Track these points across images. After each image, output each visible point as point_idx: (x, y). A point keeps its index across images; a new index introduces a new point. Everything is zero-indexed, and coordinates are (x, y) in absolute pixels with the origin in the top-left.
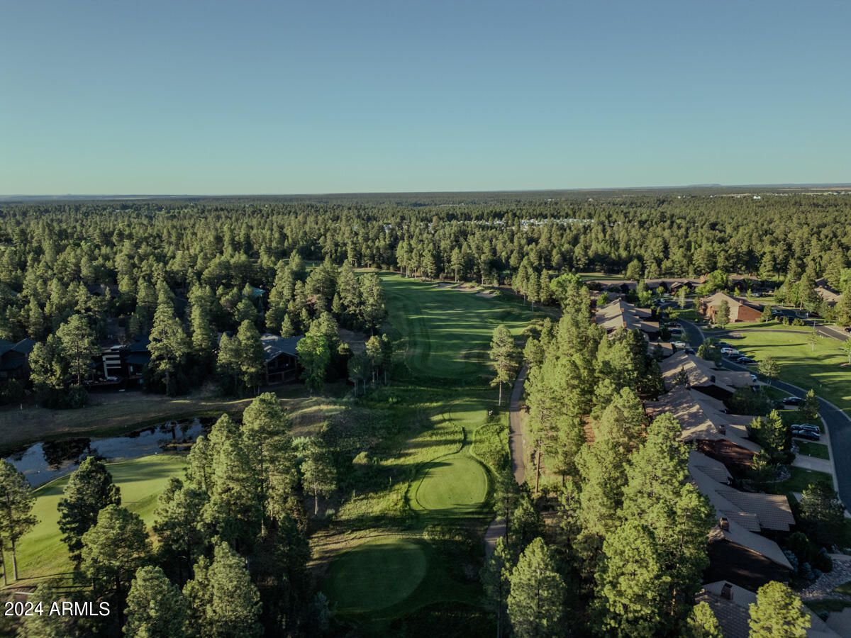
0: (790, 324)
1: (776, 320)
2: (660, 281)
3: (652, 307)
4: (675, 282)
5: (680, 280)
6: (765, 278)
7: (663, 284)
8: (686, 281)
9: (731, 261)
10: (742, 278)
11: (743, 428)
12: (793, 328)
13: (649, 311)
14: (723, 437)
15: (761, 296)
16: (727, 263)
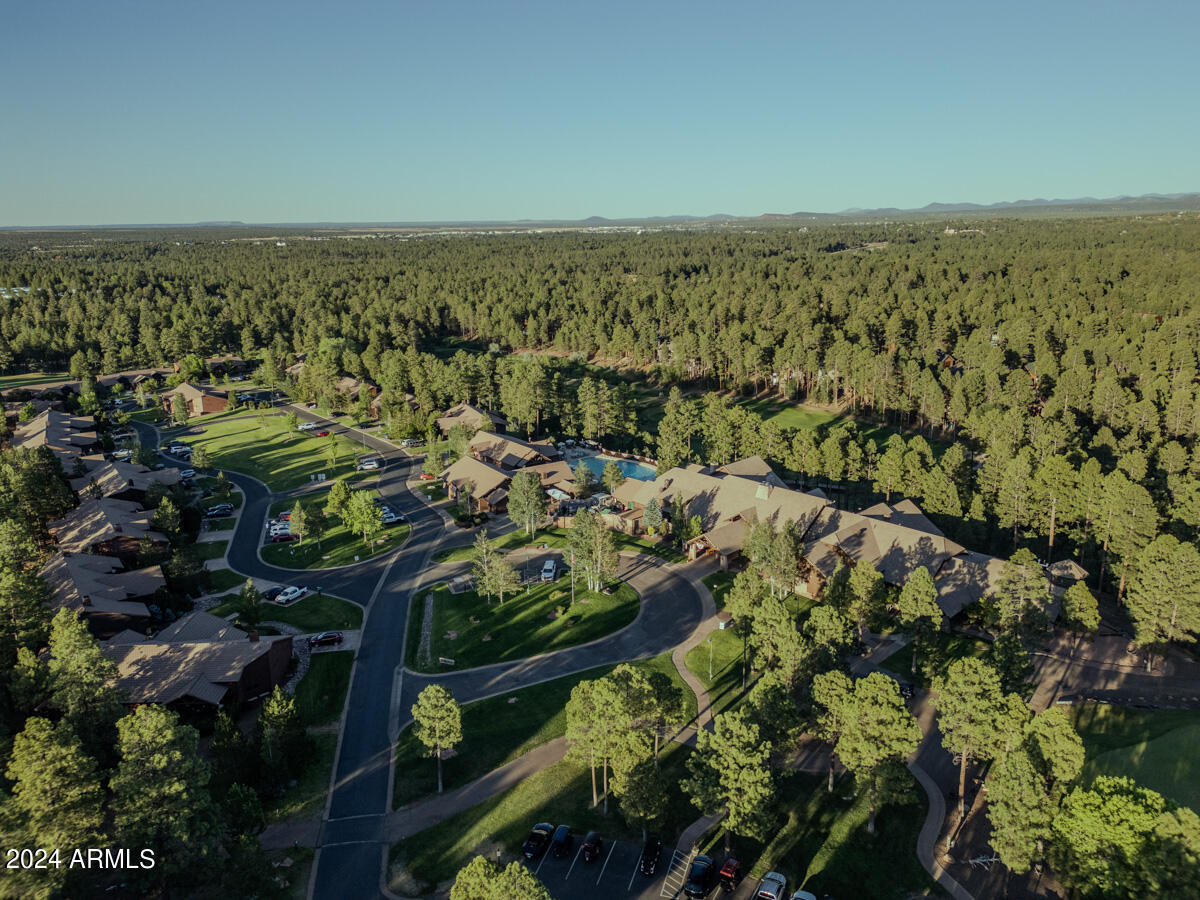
0: (256, 408)
1: (244, 407)
2: (118, 375)
3: (96, 413)
4: (139, 374)
5: (146, 372)
6: (248, 357)
7: (123, 380)
8: (153, 372)
9: (208, 341)
10: (223, 360)
11: (144, 521)
12: (259, 412)
13: (90, 419)
14: (120, 534)
15: (245, 379)
16: (203, 344)
